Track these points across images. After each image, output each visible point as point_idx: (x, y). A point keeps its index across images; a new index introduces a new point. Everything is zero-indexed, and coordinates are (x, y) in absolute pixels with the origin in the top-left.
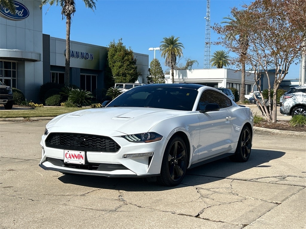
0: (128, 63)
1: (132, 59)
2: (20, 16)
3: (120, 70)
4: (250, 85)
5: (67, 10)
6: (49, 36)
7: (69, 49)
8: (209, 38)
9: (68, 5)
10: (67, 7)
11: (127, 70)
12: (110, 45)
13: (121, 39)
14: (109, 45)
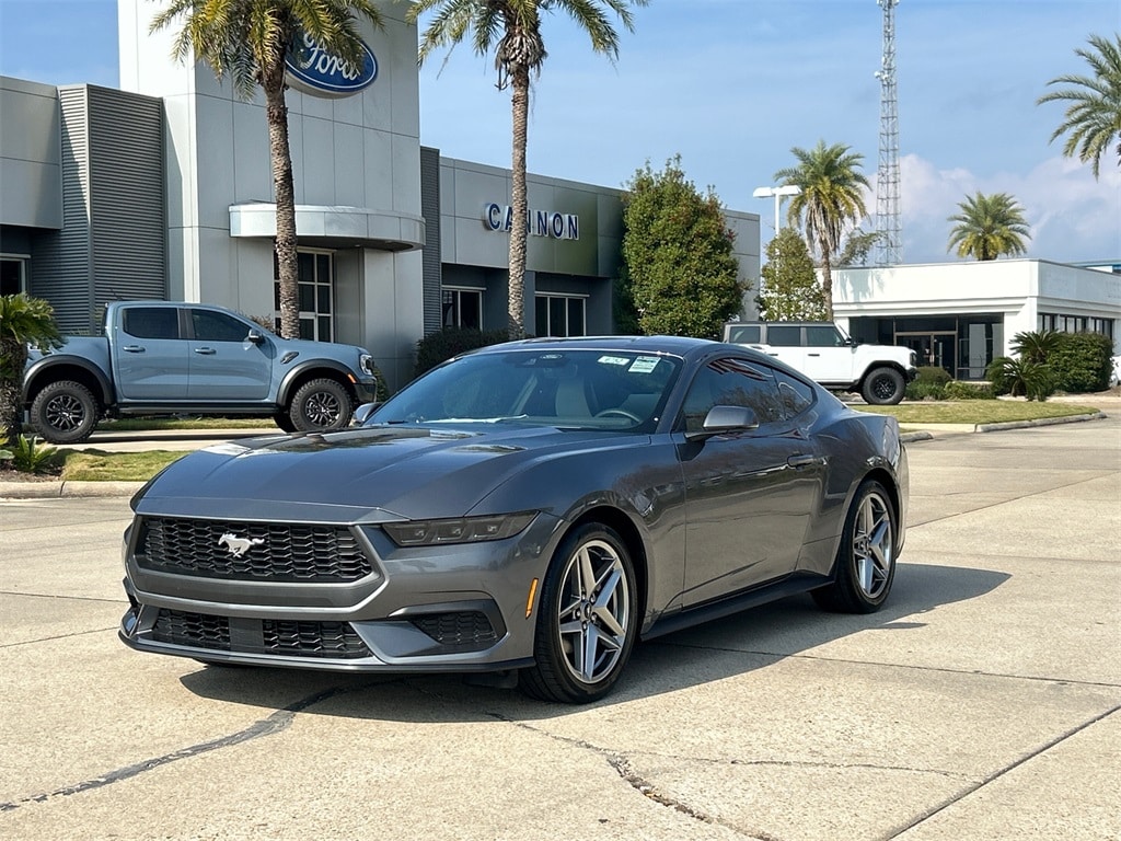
0: (705, 247)
1: (720, 232)
2: (348, 82)
3: (679, 272)
4: (1111, 321)
5: (517, 52)
6: (437, 152)
7: (525, 200)
8: (894, 150)
9: (520, 32)
10: (518, 39)
11: (704, 274)
12: (631, 181)
13: (679, 158)
14: (628, 182)
